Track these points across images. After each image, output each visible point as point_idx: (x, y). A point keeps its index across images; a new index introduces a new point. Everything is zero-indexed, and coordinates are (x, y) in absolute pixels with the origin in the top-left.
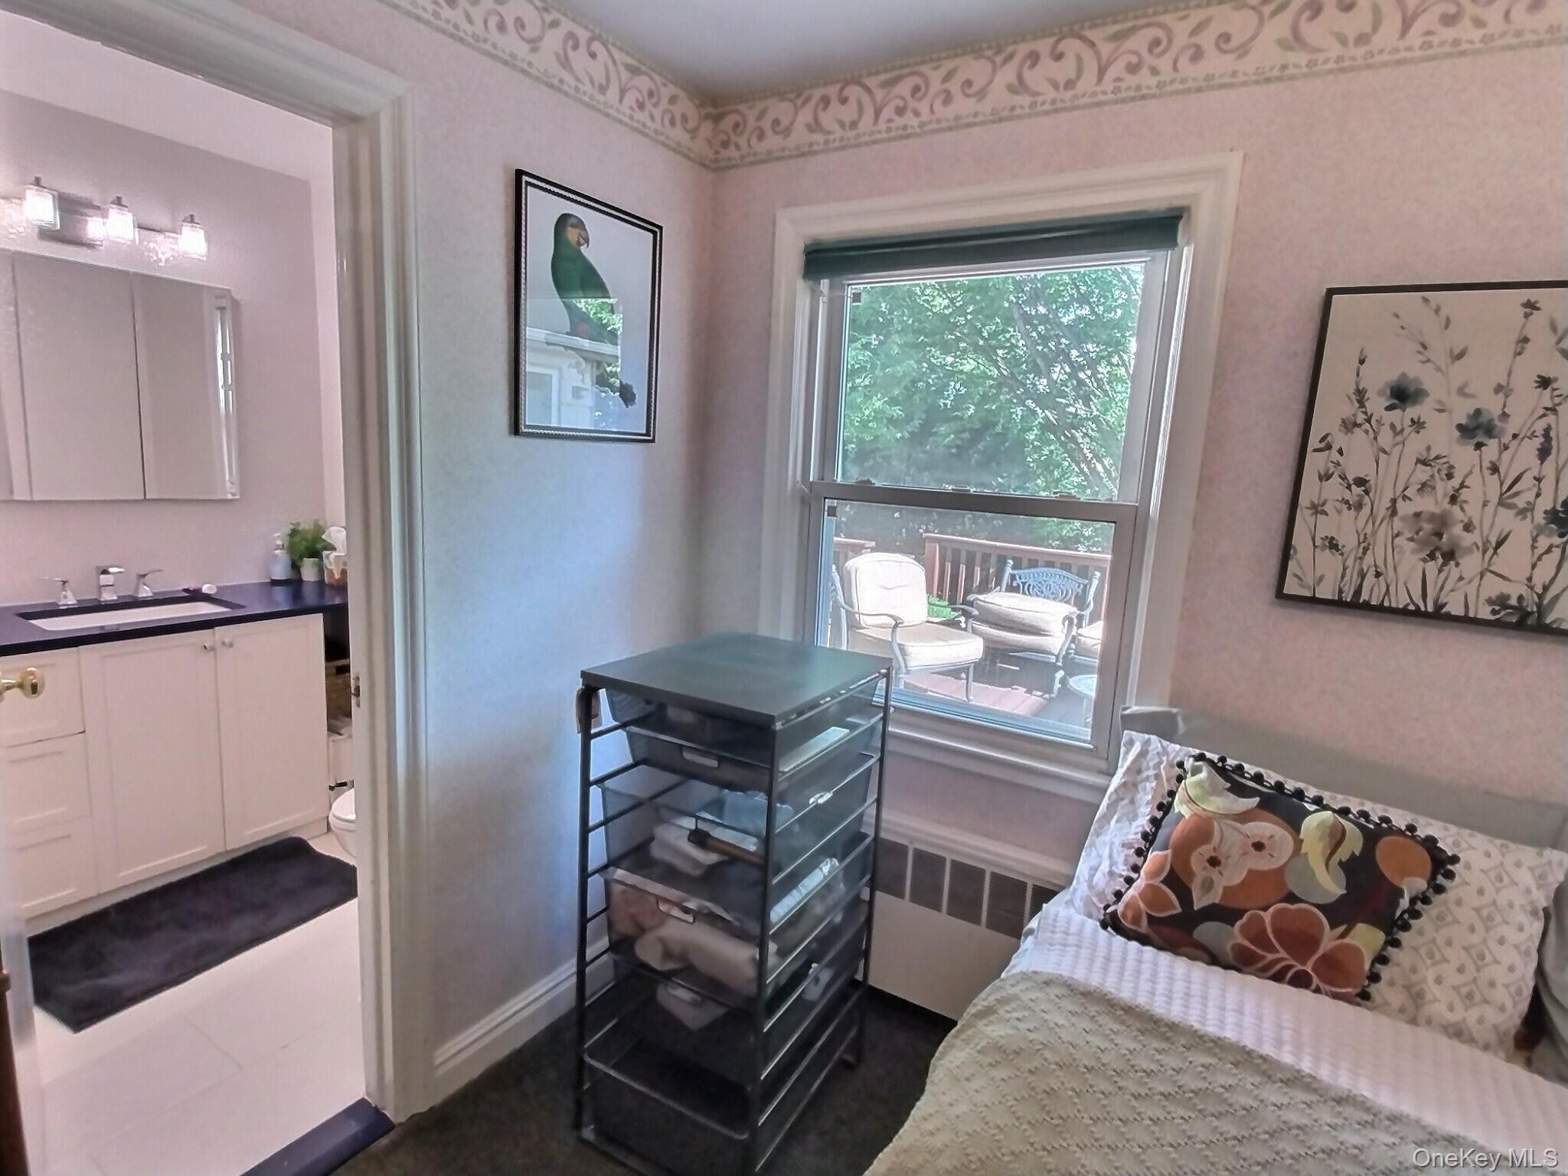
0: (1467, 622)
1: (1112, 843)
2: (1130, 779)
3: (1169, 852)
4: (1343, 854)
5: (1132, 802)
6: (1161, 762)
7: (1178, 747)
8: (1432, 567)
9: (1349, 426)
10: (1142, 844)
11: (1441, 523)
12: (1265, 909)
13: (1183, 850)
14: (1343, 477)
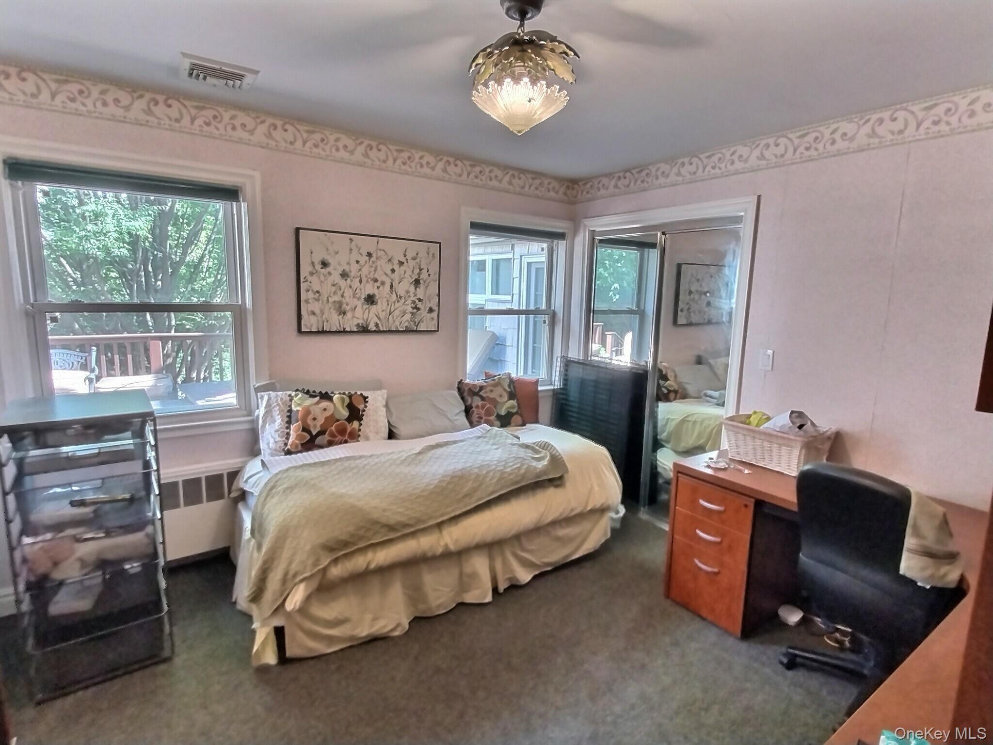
0: (351, 332)
1: (271, 433)
2: (267, 409)
3: (300, 422)
4: (346, 404)
5: (272, 416)
6: (278, 400)
7: (281, 393)
8: (340, 317)
9: (312, 274)
10: (287, 425)
11: (340, 304)
12: (332, 426)
13: (304, 420)
14: (312, 291)
